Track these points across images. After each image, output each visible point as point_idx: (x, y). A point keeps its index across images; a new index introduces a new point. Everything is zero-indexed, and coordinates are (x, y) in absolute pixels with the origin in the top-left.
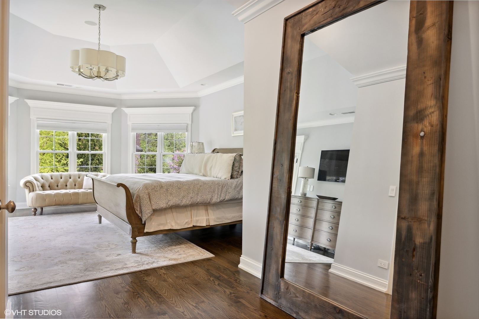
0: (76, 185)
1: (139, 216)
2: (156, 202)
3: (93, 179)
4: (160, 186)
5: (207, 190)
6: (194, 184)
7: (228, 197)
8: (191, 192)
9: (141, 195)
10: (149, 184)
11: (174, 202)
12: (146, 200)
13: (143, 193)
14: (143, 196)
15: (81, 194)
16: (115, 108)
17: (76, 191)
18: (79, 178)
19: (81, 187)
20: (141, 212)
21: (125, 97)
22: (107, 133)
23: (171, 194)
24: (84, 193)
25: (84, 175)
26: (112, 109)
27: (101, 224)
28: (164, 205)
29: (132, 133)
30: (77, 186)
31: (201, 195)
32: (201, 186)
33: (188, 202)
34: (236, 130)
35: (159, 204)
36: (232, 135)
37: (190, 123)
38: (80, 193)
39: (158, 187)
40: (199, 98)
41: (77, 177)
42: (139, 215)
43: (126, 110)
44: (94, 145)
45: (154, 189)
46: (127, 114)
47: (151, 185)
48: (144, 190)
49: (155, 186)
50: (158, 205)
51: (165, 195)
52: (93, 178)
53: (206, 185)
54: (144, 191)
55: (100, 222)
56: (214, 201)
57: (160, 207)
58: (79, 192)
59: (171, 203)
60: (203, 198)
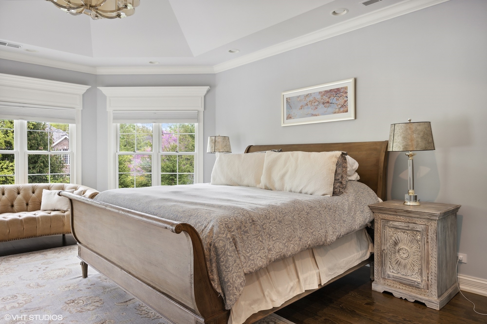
0: (30, 204)
1: (217, 293)
2: (249, 257)
3: (71, 201)
4: (250, 221)
5: (317, 219)
6: (297, 210)
7: (345, 230)
8: (298, 227)
9: (220, 244)
10: (230, 218)
11: (277, 253)
12: (230, 256)
13: (223, 241)
14: (224, 246)
15: (40, 219)
16: (88, 87)
17: (30, 214)
18: (33, 193)
19: (37, 207)
20: (222, 282)
21: (101, 71)
22: (74, 123)
23: (270, 235)
24: (45, 219)
25: (42, 189)
26: (84, 88)
27: (87, 278)
28: (263, 260)
29: (113, 124)
30: (30, 206)
31: (312, 231)
32: (308, 213)
33: (296, 248)
34: (289, 117)
35: (255, 261)
36: (283, 126)
37: (202, 109)
38: (38, 218)
39: (246, 223)
40: (215, 74)
41: (31, 192)
42: (218, 291)
43: (105, 90)
44: (38, 145)
45: (240, 228)
46: (106, 96)
47: (234, 219)
48: (223, 233)
49: (241, 222)
50: (253, 262)
51: (261, 239)
52: (71, 197)
53: (313, 210)
54: (224, 236)
55: (85, 275)
56: (330, 240)
57: (256, 267)
58: (37, 216)
59: (273, 255)
60: (315, 237)
